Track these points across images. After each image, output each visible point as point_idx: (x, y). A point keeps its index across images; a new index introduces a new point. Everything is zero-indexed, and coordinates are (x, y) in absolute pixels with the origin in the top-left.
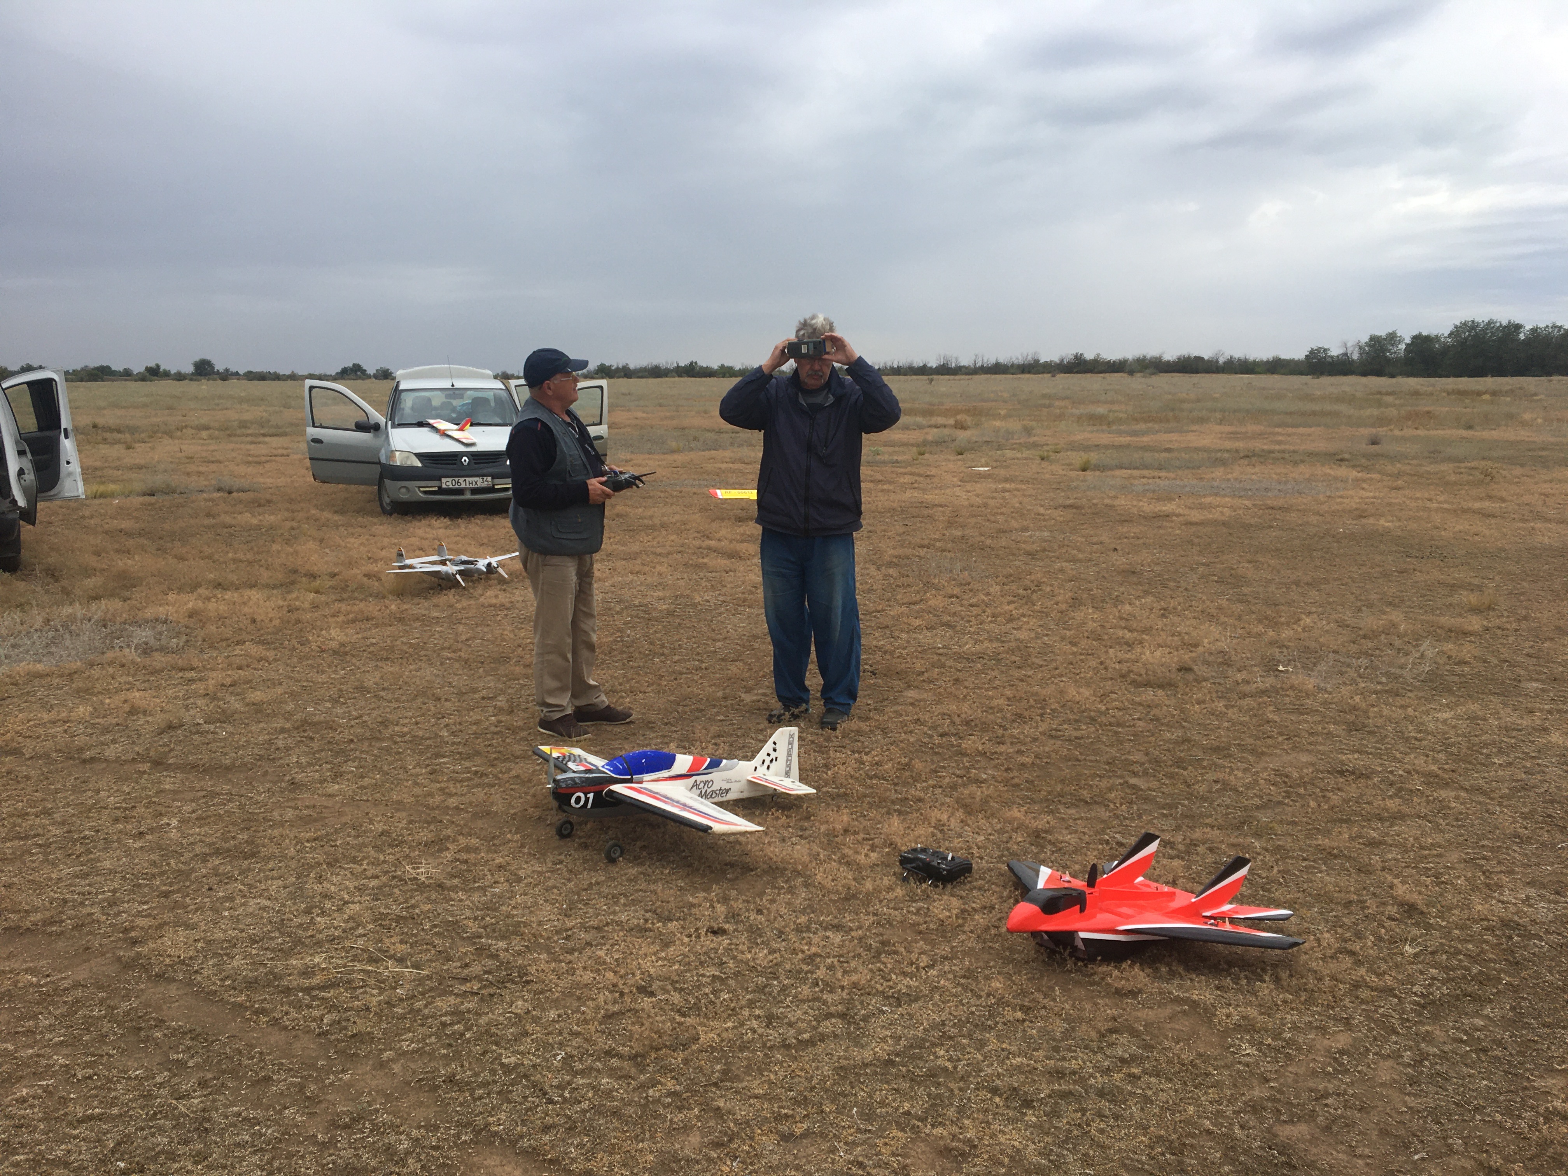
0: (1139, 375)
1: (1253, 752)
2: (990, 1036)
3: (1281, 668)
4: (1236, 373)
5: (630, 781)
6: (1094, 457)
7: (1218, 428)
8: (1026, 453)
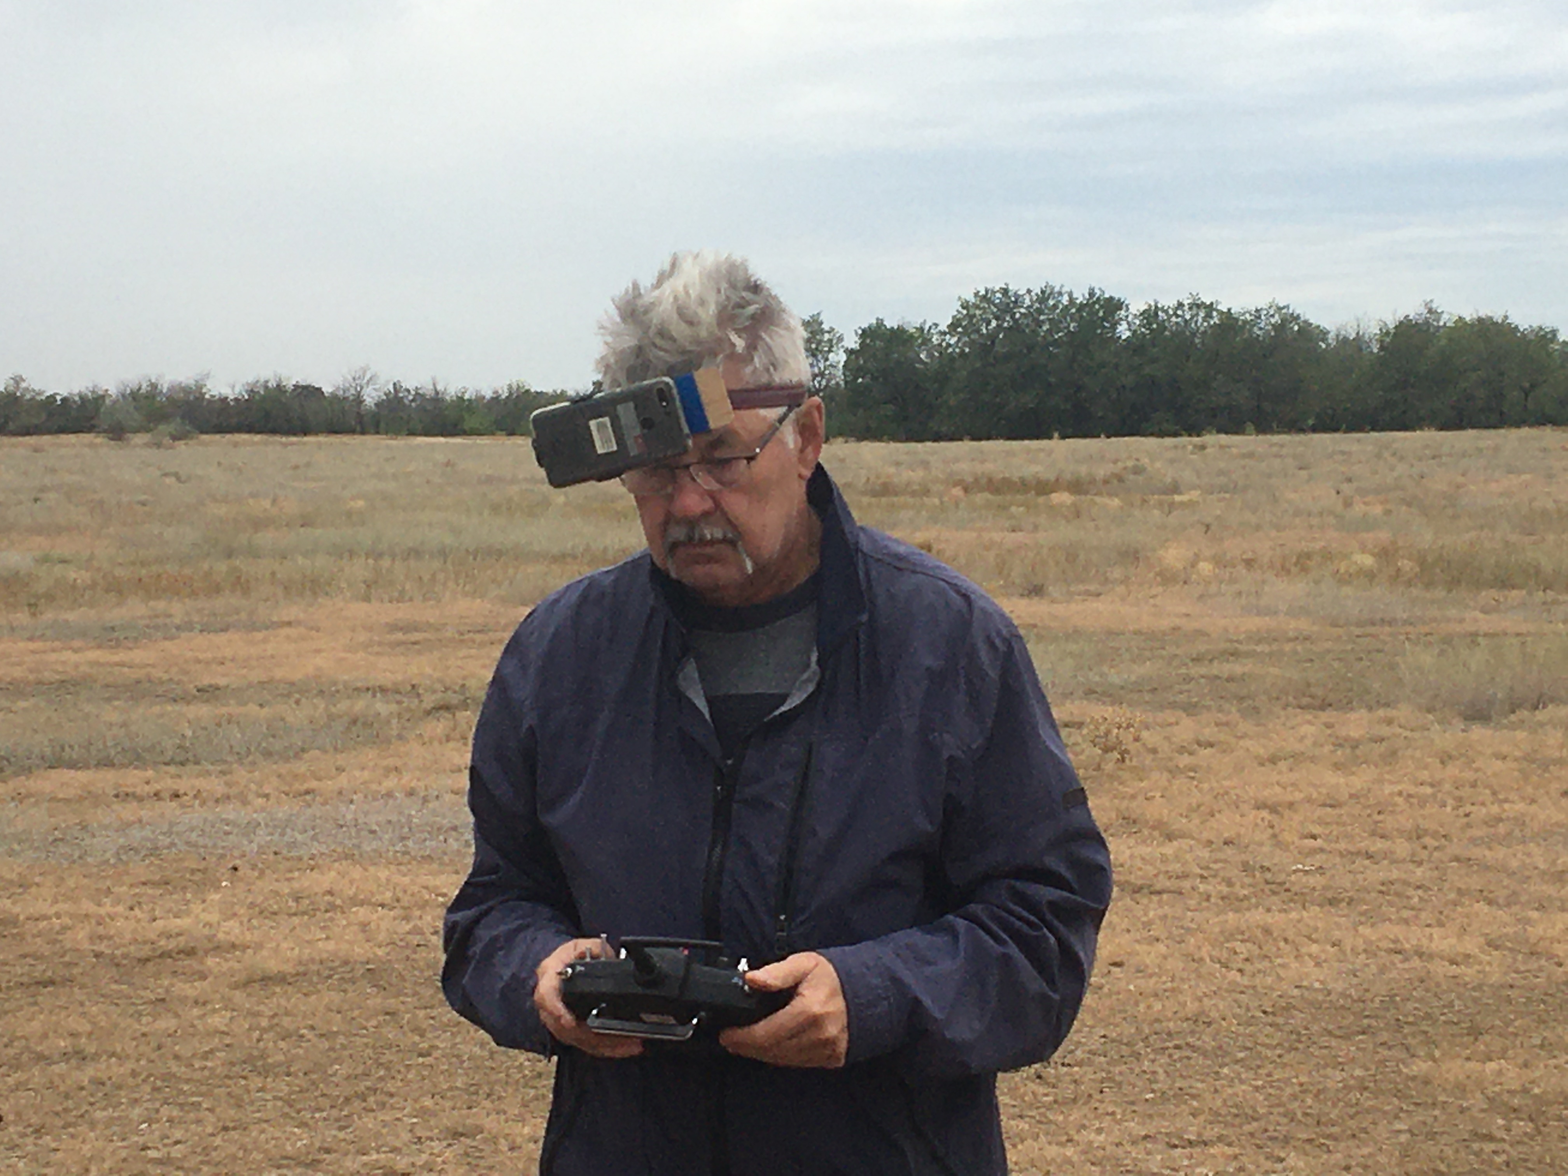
0: (139, 439)
4: (412, 433)
7: (359, 610)
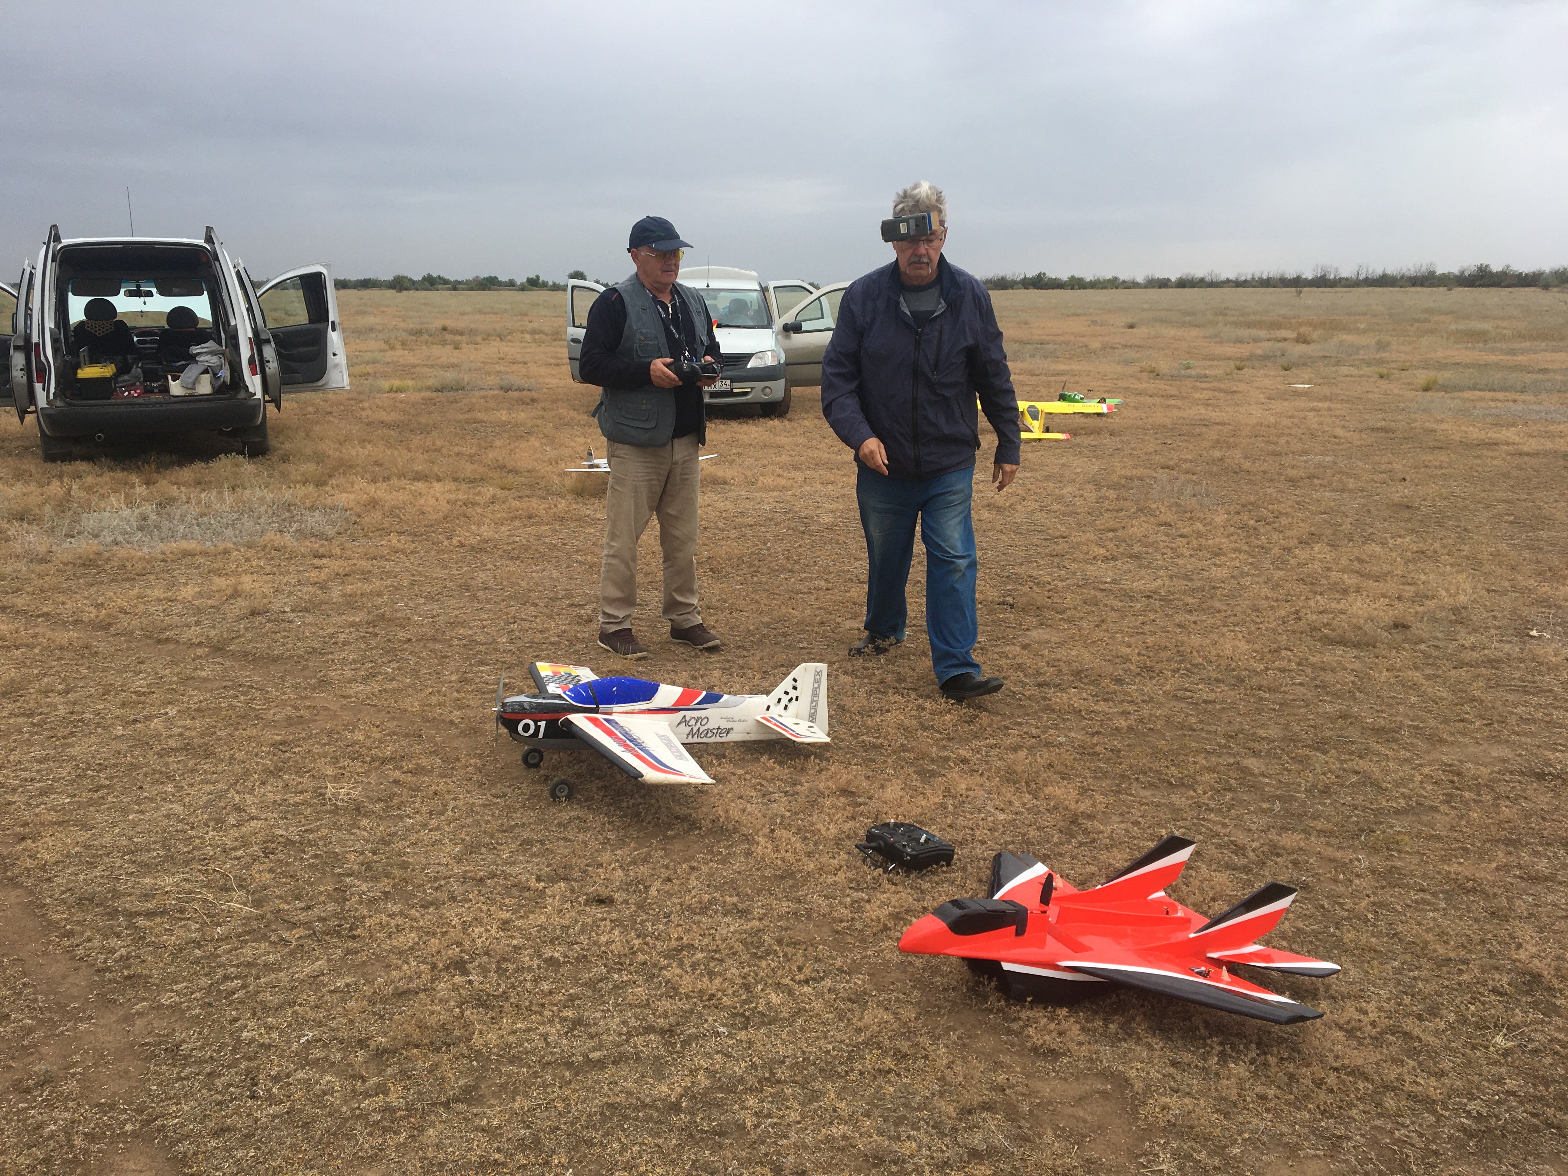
1: (1429, 738)
2: (831, 1089)
3: (1534, 633)
5: (596, 711)
6: (1444, 376)
8: (1366, 370)
